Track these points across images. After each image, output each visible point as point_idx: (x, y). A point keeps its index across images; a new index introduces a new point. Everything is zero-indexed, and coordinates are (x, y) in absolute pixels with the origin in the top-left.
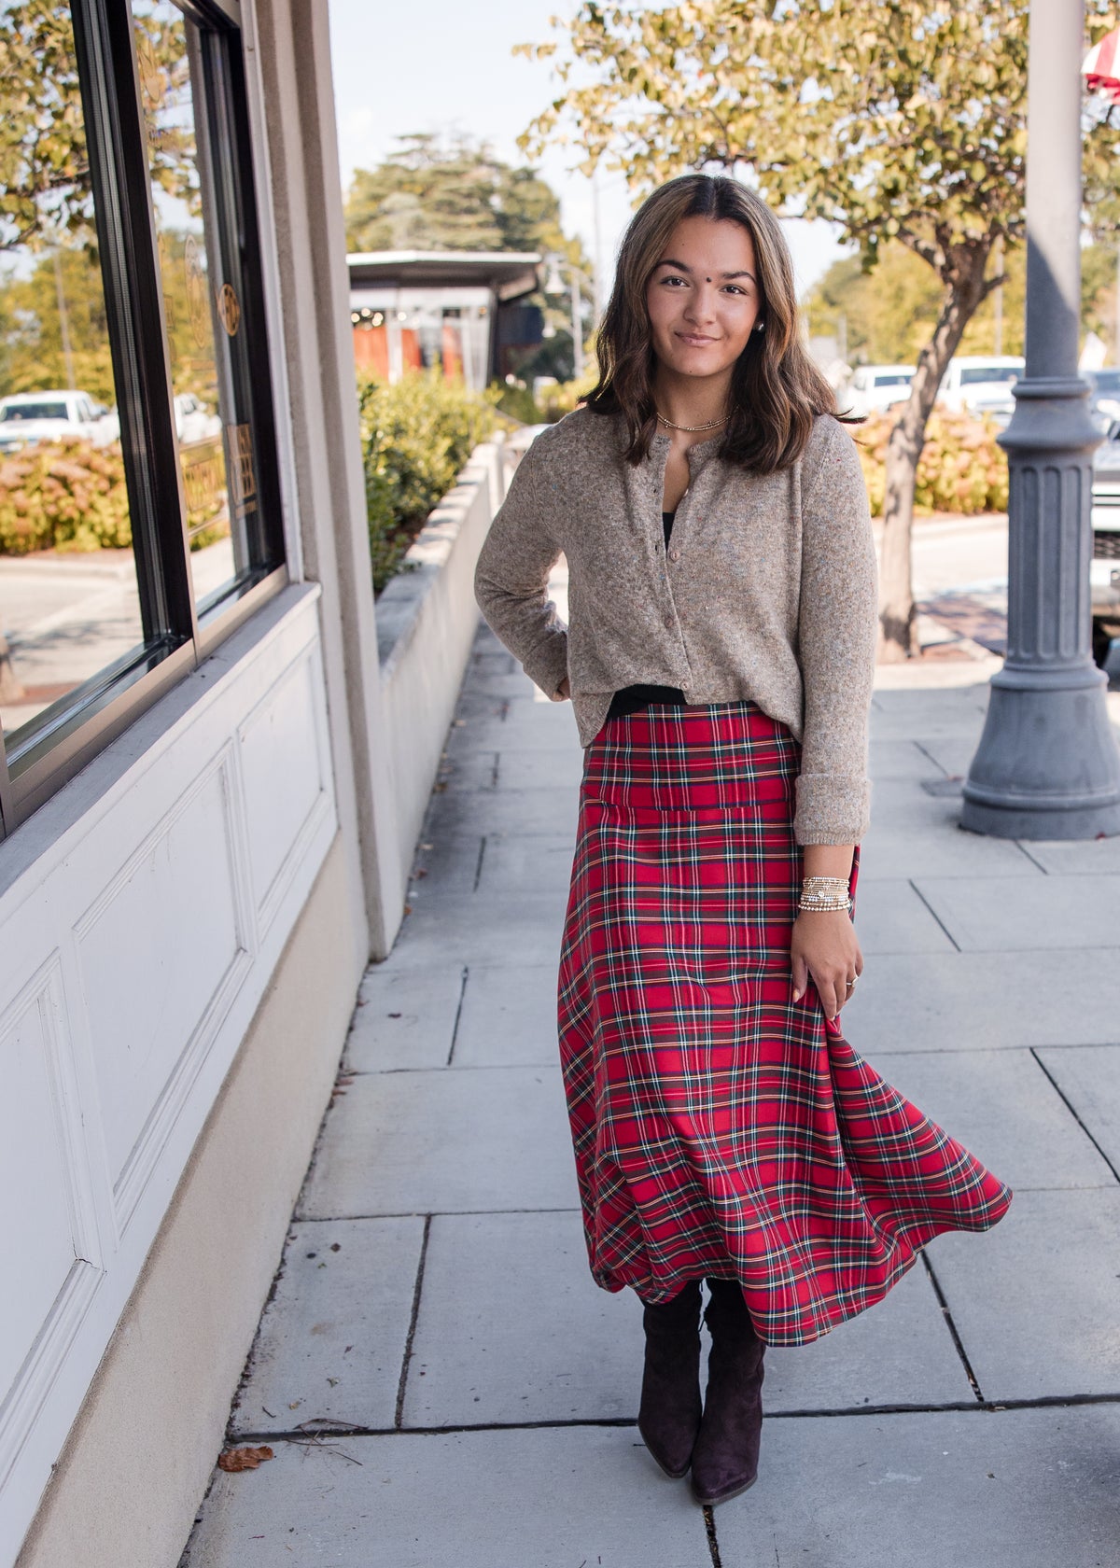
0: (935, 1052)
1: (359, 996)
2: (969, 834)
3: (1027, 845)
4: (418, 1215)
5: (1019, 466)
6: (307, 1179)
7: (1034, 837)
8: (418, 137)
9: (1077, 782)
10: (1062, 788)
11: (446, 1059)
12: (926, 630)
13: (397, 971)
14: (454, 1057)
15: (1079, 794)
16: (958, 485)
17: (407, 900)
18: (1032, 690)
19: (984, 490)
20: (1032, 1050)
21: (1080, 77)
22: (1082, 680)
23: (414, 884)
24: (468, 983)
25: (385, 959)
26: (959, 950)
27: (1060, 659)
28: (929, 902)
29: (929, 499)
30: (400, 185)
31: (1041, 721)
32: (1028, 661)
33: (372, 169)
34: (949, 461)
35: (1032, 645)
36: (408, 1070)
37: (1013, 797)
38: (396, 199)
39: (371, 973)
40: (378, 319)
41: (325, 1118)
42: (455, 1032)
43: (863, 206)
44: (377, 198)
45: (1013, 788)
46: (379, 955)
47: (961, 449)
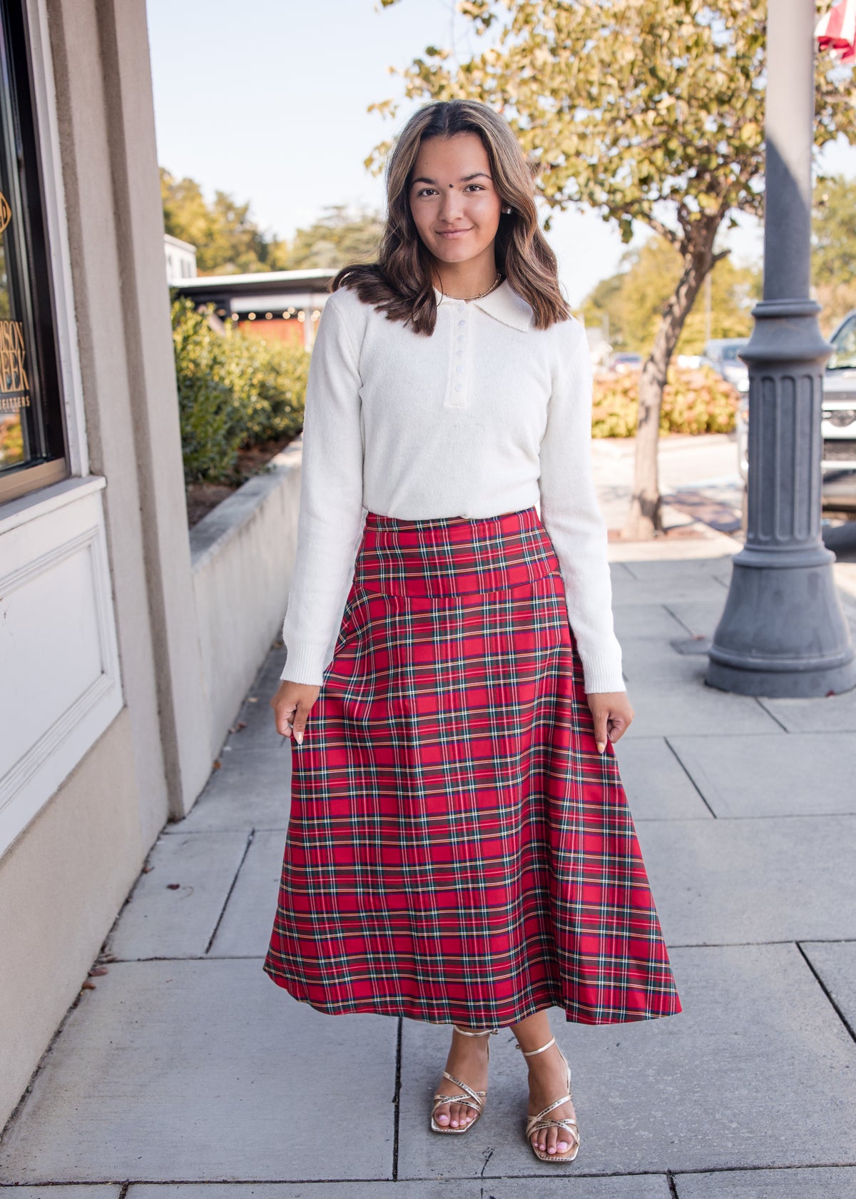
0: (698, 946)
1: (146, 861)
2: (713, 690)
3: (766, 702)
4: (115, 1183)
5: (758, 377)
6: (15, 1114)
7: (772, 695)
8: (338, 208)
9: (810, 647)
10: (797, 653)
11: (206, 945)
12: (670, 516)
13: (190, 833)
14: (215, 943)
15: (810, 658)
16: (687, 415)
17: (221, 754)
18: (770, 568)
19: (705, 418)
20: (798, 944)
21: (813, 40)
22: (814, 559)
23: (232, 737)
24: (252, 848)
25: (184, 818)
26: (715, 817)
27: (794, 540)
28: (683, 762)
29: (666, 424)
30: (324, 237)
31: (778, 594)
32: (766, 543)
33: (306, 225)
34: (680, 399)
35: (770, 530)
36: (164, 959)
37: (754, 660)
38: (321, 246)
39: (167, 833)
40: (301, 316)
41: (62, 1024)
42: (224, 909)
43: (622, 192)
44: (309, 245)
45: (754, 652)
46: (177, 815)
47: (689, 390)
